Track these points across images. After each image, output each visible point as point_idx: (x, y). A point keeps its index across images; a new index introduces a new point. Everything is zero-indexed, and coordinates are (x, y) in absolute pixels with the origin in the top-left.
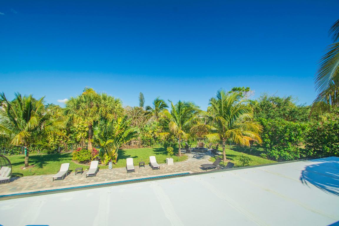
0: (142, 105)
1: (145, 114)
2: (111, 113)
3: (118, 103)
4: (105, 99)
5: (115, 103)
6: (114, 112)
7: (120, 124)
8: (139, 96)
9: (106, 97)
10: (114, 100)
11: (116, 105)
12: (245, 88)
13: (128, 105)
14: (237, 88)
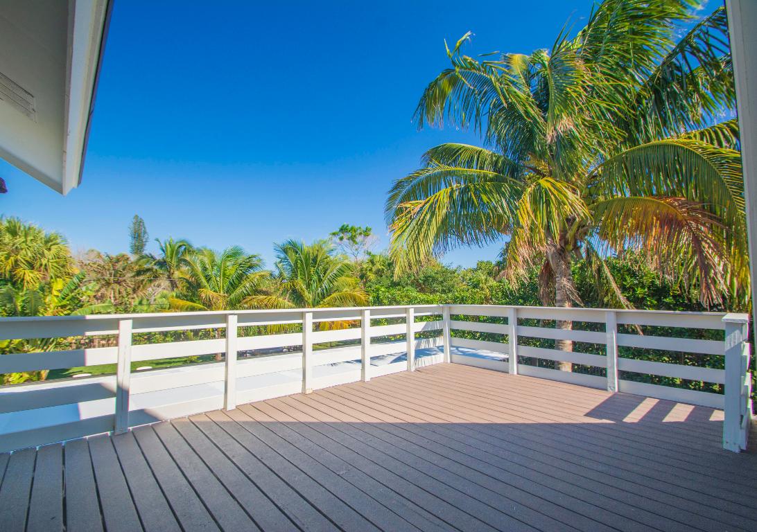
0: (138, 248)
1: (139, 273)
2: (32, 266)
3: (54, 244)
4: (13, 232)
5: (46, 242)
6: (41, 265)
7: (57, 296)
8: (132, 226)
9: (19, 229)
10: (43, 236)
11: (49, 249)
12: (363, 228)
13: (93, 248)
14: (350, 227)
